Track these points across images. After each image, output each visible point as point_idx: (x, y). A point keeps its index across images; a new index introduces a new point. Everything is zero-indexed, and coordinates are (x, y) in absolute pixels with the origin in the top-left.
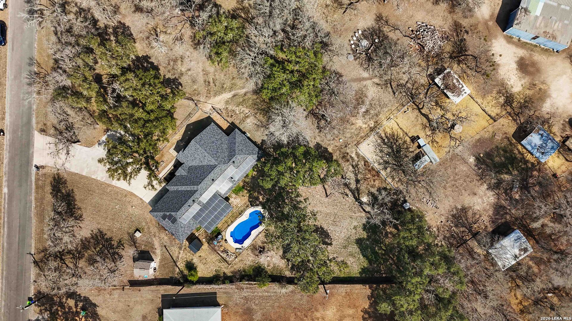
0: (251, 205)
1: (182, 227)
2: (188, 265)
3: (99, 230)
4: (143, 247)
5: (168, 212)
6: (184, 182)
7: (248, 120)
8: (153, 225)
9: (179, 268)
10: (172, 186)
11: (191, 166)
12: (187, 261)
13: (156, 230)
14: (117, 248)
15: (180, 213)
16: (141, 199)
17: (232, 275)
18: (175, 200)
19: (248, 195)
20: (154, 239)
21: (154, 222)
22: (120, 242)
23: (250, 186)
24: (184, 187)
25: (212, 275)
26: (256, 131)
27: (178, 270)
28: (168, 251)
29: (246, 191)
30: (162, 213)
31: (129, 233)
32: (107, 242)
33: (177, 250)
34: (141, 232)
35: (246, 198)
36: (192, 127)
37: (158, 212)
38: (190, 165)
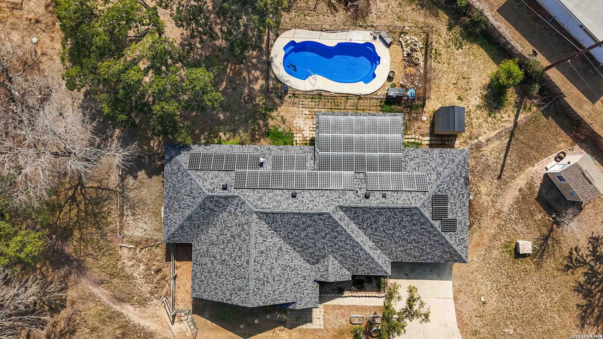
0: (286, 92)
1: (439, 174)
2: (494, 105)
3: (583, 326)
4: (539, 216)
5: (432, 226)
6: (349, 247)
7: (138, 234)
8: (481, 236)
9: (517, 116)
10: (377, 264)
11: (308, 261)
12: (489, 115)
13: (486, 222)
14: (585, 263)
15: (413, 201)
16: (455, 299)
17: (440, 12)
18: (398, 234)
19: (274, 114)
20: (505, 209)
21: (476, 236)
22: (568, 267)
23: (255, 122)
24: (358, 240)
25: (475, 46)
26: (145, 204)
27: (521, 117)
28: (503, 166)
29: (271, 123)
30: (447, 236)
31: (539, 265)
32: (590, 291)
33: (486, 150)
34: (514, 245)
35: (283, 110)
36: (242, 326)
37: (450, 247)
38: (308, 266)
